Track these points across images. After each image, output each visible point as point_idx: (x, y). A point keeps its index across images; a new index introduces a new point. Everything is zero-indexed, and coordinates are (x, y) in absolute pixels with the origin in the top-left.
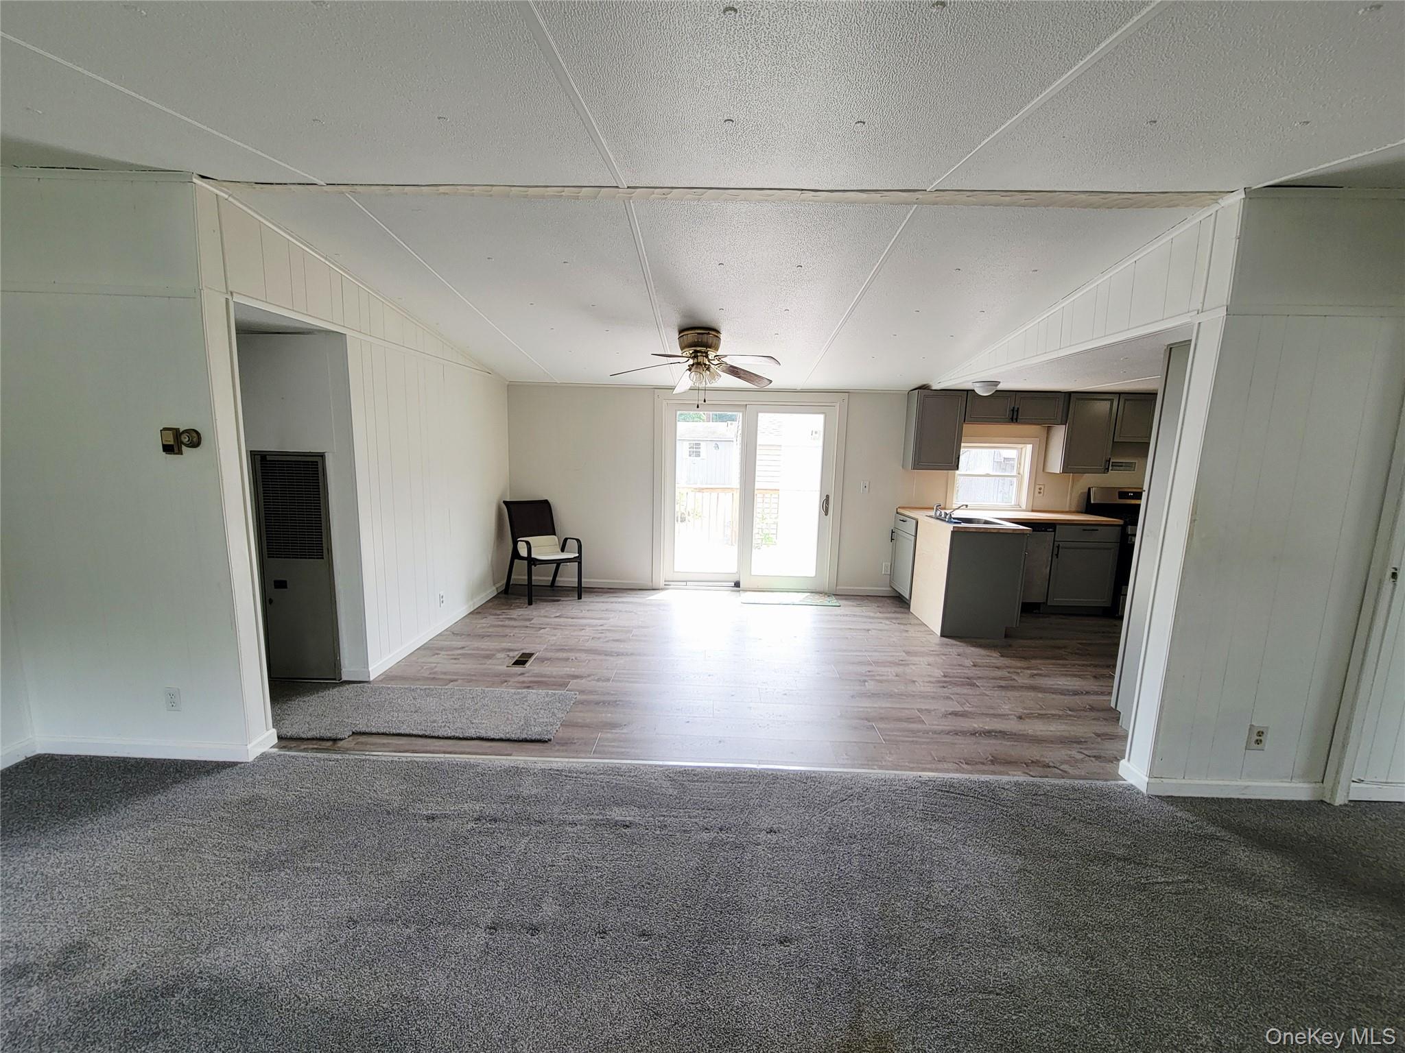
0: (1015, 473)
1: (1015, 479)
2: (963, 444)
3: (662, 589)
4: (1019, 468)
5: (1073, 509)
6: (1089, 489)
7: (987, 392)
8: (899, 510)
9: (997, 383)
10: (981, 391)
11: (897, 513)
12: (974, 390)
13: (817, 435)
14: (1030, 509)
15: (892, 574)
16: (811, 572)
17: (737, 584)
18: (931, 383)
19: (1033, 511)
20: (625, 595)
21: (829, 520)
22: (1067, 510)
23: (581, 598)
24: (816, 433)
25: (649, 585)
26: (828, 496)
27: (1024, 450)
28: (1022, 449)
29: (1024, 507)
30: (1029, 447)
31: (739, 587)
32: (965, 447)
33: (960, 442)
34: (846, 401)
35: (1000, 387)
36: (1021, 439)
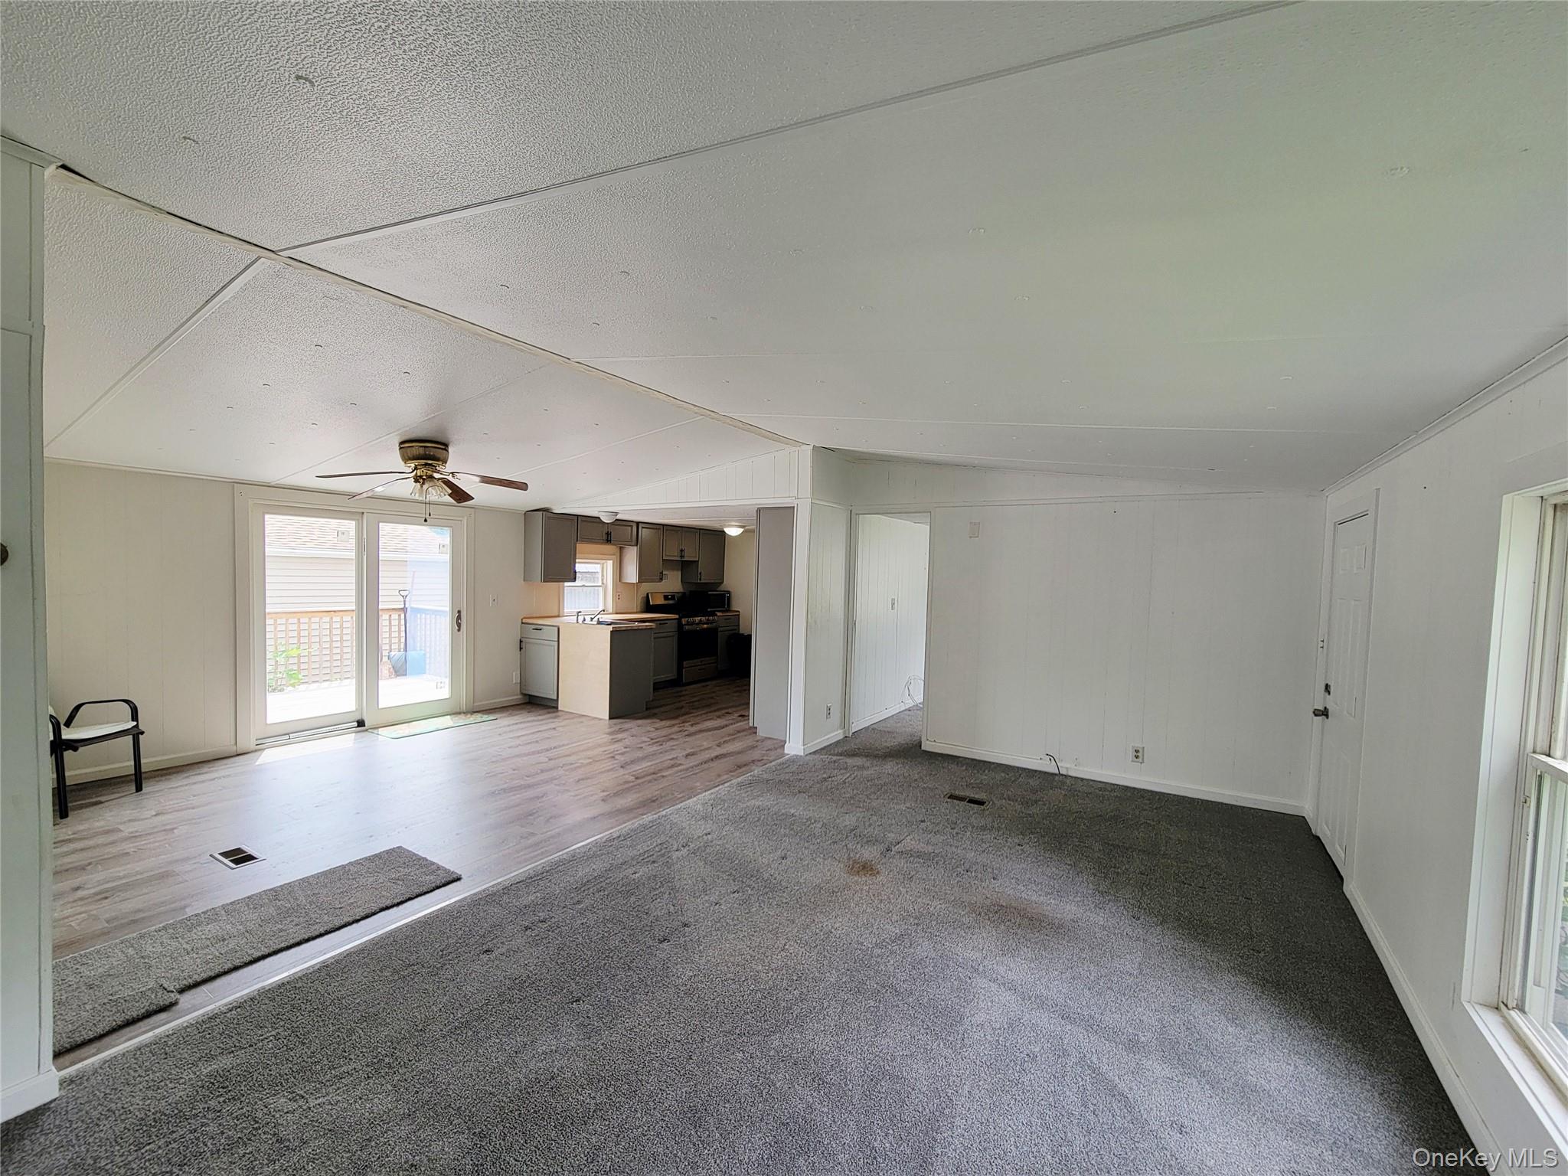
0: (600, 584)
1: (601, 588)
2: (577, 560)
3: (252, 752)
4: (602, 580)
5: (639, 610)
6: (648, 594)
7: (609, 520)
8: (524, 621)
9: (617, 514)
10: (606, 519)
11: (522, 623)
12: (599, 518)
13: (445, 549)
14: (614, 612)
15: (523, 682)
16: (444, 693)
17: (361, 723)
18: (552, 507)
19: (617, 613)
20: (205, 770)
21: (463, 635)
22: (635, 611)
23: (141, 790)
24: (443, 546)
25: (233, 750)
26: (459, 612)
27: (605, 564)
28: (603, 564)
29: (611, 611)
30: (610, 563)
31: (364, 726)
32: (579, 563)
33: (575, 559)
34: (473, 515)
35: (618, 517)
36: (603, 556)
